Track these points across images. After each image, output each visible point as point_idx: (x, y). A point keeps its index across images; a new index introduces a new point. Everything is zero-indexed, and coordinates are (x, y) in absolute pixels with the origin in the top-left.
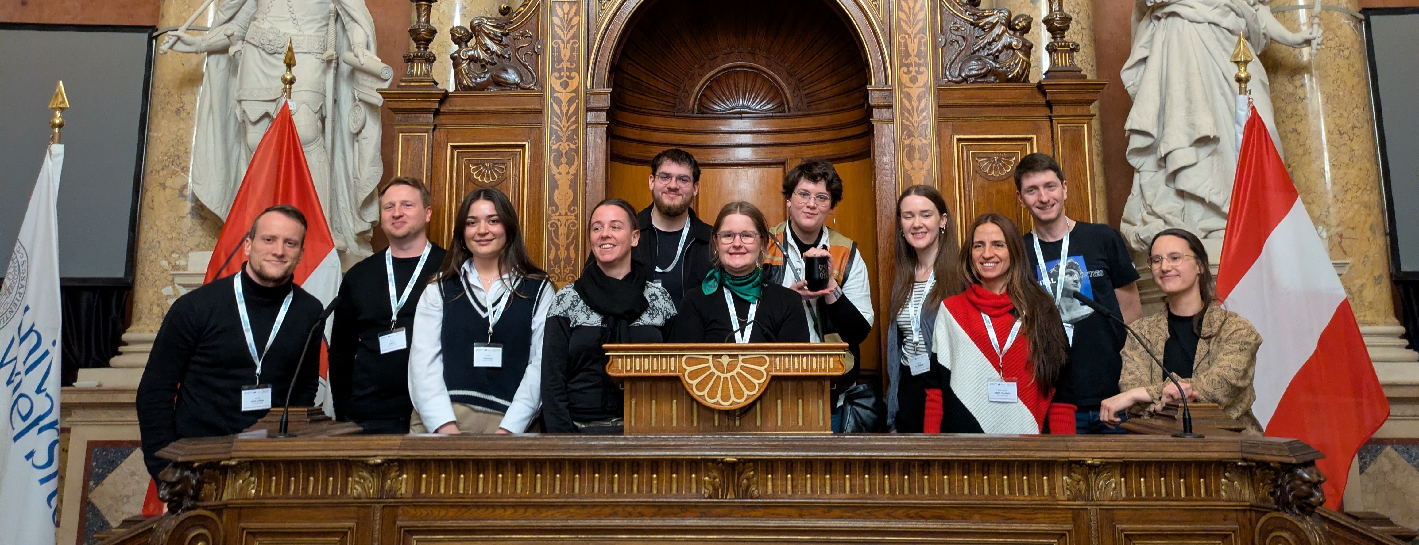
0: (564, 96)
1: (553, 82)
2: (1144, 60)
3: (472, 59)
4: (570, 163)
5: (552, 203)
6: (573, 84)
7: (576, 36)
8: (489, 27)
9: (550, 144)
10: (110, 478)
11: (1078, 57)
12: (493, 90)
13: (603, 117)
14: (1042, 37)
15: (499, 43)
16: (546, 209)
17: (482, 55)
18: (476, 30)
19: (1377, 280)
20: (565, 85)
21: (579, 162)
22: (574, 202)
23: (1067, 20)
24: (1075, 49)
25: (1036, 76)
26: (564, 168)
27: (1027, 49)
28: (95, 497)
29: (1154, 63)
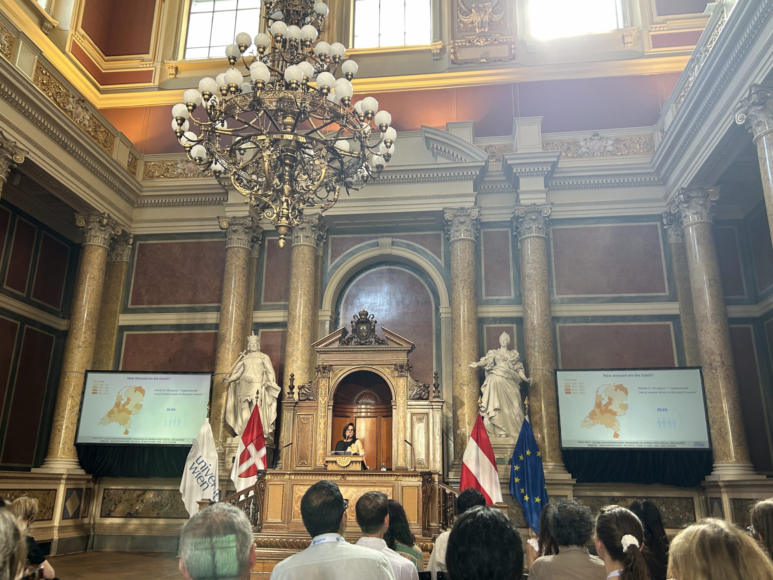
0: (323, 403)
1: (320, 399)
3: (303, 393)
4: (324, 418)
5: (319, 428)
6: (325, 400)
7: (326, 388)
8: (306, 386)
9: (319, 413)
12: (307, 401)
13: (331, 407)
15: (309, 390)
16: (318, 430)
17: (305, 392)
18: (303, 387)
20: (323, 400)
21: (326, 418)
22: (325, 428)
26: (322, 419)
29: (488, 386)
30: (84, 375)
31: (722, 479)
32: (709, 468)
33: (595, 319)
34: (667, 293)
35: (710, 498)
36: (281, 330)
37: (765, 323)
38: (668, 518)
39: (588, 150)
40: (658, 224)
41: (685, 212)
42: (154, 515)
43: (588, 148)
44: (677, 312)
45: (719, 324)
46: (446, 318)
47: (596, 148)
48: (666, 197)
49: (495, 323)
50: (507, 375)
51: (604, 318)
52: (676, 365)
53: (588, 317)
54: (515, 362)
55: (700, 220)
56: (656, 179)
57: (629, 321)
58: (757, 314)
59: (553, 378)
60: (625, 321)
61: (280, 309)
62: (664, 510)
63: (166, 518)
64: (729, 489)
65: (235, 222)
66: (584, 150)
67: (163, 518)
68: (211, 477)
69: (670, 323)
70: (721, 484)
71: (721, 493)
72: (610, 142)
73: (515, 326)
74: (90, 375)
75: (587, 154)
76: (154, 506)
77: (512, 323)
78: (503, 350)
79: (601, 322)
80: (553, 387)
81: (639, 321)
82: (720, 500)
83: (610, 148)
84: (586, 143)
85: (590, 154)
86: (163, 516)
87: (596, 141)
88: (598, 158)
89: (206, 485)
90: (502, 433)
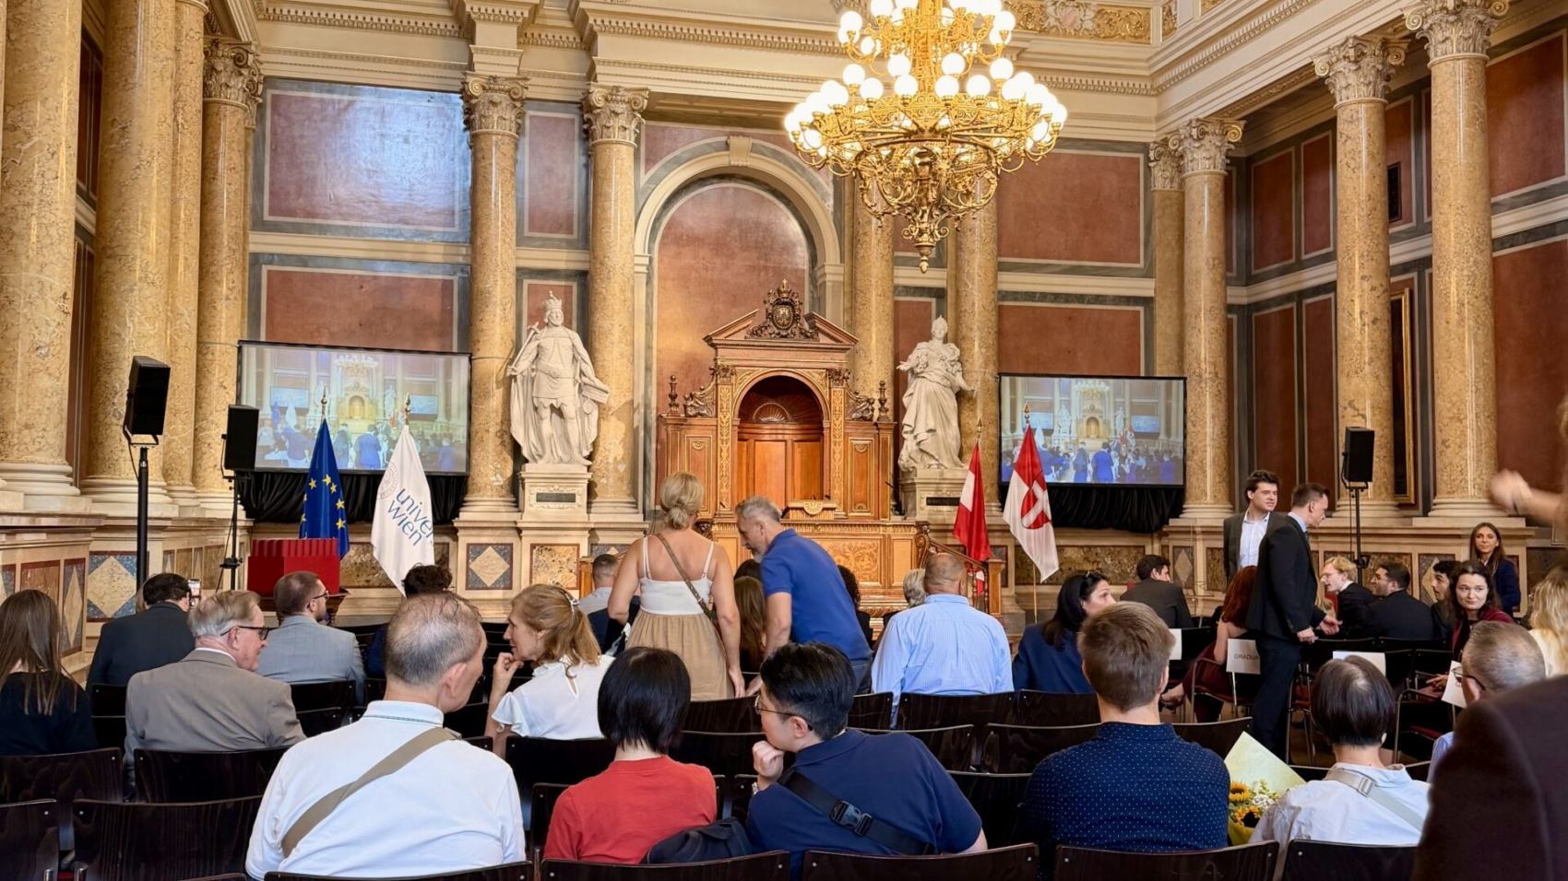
0: (725, 421)
1: (721, 415)
2: (912, 394)
4: (726, 444)
7: (728, 400)
10: (478, 559)
11: (888, 413)
12: (700, 417)
13: (736, 428)
14: (877, 405)
19: (992, 485)
20: (725, 417)
21: (730, 443)
23: (886, 400)
24: (887, 410)
25: (875, 420)
27: (873, 410)
28: (472, 566)
29: (915, 396)
30: (236, 349)
31: (1199, 524)
32: (1177, 510)
33: (1044, 296)
34: (1141, 265)
35: (1174, 547)
36: (563, 283)
37: (1254, 315)
38: (1113, 572)
39: (1058, 24)
40: (1141, 156)
41: (1192, 152)
42: (361, 584)
43: (1057, 19)
44: (1150, 293)
45: (1217, 321)
46: (833, 282)
47: (1069, 21)
48: (1159, 118)
49: (906, 295)
50: (945, 382)
51: (1056, 297)
52: (1142, 374)
53: (1034, 293)
54: (953, 363)
55: (1212, 170)
56: (1149, 87)
57: (1089, 303)
58: (1244, 301)
59: (997, 384)
60: (1083, 303)
61: (559, 247)
62: (1109, 562)
63: (384, 587)
64: (1206, 537)
65: (497, 87)
66: (1052, 21)
67: (379, 587)
68: (424, 523)
69: (1141, 309)
70: (1198, 530)
71: (1195, 540)
72: (1091, 14)
73: (934, 301)
74: (246, 348)
75: (1054, 30)
76: (358, 569)
77: (930, 296)
78: (936, 343)
79: (1052, 302)
80: (996, 398)
81: (1101, 303)
82: (1190, 551)
83: (1089, 25)
84: (1055, 10)
85: (1060, 32)
86: (377, 584)
87: (1071, 9)
88: (1071, 39)
89: (417, 536)
90: (933, 462)
